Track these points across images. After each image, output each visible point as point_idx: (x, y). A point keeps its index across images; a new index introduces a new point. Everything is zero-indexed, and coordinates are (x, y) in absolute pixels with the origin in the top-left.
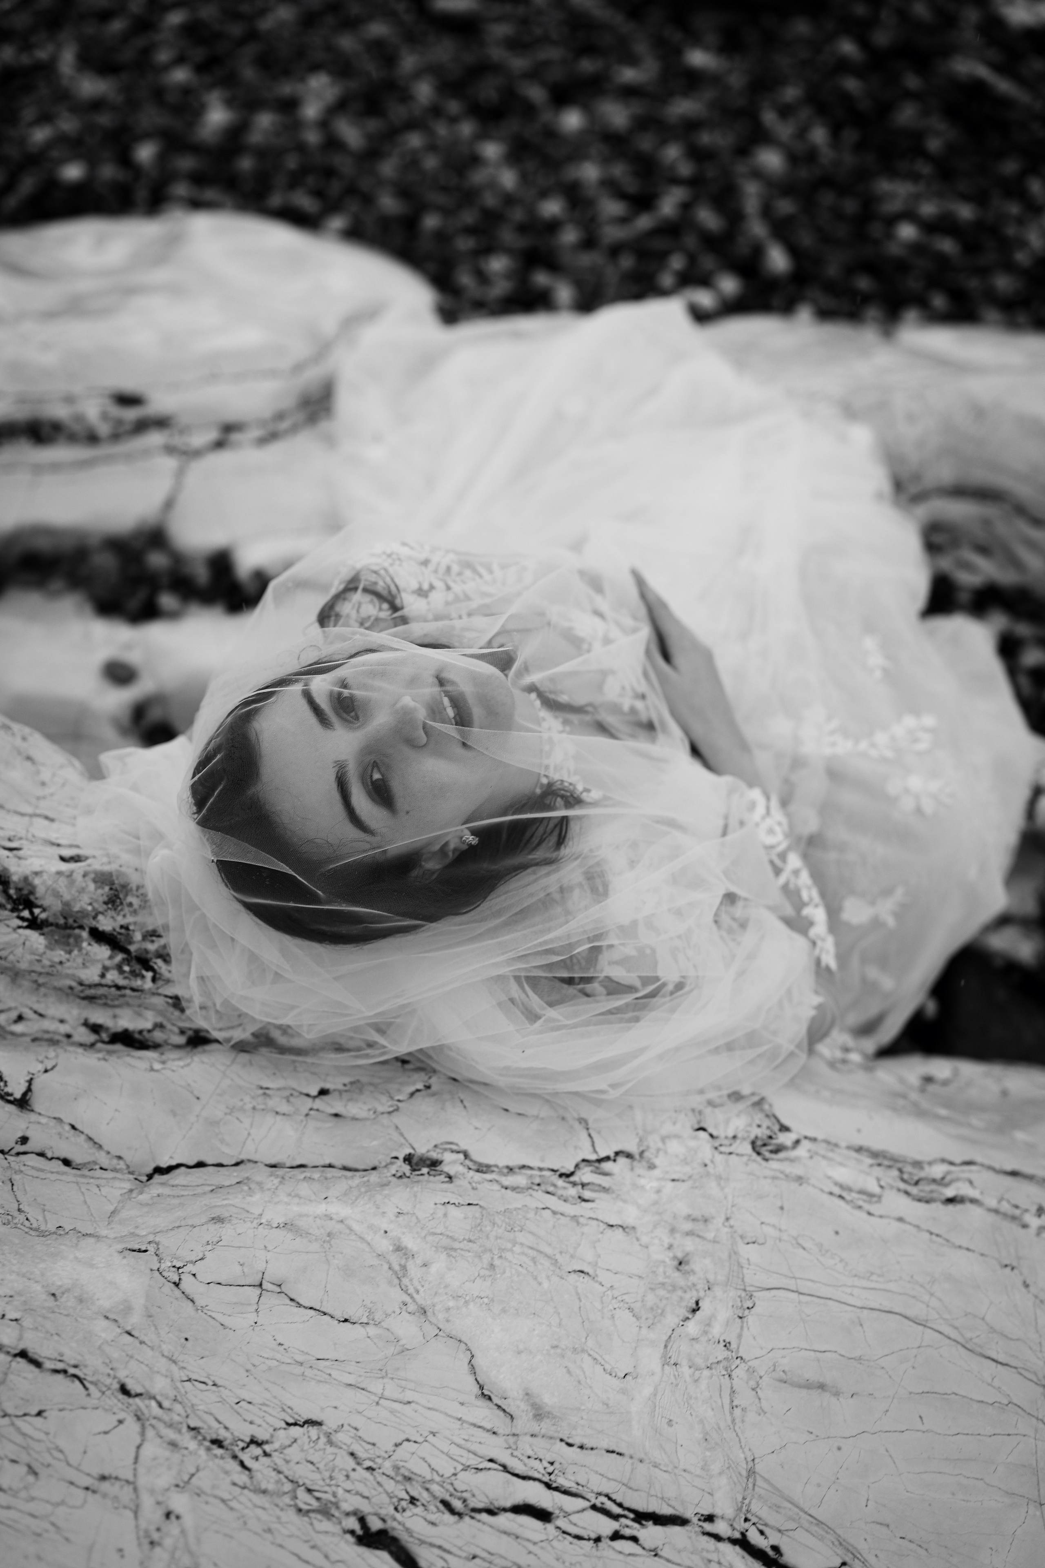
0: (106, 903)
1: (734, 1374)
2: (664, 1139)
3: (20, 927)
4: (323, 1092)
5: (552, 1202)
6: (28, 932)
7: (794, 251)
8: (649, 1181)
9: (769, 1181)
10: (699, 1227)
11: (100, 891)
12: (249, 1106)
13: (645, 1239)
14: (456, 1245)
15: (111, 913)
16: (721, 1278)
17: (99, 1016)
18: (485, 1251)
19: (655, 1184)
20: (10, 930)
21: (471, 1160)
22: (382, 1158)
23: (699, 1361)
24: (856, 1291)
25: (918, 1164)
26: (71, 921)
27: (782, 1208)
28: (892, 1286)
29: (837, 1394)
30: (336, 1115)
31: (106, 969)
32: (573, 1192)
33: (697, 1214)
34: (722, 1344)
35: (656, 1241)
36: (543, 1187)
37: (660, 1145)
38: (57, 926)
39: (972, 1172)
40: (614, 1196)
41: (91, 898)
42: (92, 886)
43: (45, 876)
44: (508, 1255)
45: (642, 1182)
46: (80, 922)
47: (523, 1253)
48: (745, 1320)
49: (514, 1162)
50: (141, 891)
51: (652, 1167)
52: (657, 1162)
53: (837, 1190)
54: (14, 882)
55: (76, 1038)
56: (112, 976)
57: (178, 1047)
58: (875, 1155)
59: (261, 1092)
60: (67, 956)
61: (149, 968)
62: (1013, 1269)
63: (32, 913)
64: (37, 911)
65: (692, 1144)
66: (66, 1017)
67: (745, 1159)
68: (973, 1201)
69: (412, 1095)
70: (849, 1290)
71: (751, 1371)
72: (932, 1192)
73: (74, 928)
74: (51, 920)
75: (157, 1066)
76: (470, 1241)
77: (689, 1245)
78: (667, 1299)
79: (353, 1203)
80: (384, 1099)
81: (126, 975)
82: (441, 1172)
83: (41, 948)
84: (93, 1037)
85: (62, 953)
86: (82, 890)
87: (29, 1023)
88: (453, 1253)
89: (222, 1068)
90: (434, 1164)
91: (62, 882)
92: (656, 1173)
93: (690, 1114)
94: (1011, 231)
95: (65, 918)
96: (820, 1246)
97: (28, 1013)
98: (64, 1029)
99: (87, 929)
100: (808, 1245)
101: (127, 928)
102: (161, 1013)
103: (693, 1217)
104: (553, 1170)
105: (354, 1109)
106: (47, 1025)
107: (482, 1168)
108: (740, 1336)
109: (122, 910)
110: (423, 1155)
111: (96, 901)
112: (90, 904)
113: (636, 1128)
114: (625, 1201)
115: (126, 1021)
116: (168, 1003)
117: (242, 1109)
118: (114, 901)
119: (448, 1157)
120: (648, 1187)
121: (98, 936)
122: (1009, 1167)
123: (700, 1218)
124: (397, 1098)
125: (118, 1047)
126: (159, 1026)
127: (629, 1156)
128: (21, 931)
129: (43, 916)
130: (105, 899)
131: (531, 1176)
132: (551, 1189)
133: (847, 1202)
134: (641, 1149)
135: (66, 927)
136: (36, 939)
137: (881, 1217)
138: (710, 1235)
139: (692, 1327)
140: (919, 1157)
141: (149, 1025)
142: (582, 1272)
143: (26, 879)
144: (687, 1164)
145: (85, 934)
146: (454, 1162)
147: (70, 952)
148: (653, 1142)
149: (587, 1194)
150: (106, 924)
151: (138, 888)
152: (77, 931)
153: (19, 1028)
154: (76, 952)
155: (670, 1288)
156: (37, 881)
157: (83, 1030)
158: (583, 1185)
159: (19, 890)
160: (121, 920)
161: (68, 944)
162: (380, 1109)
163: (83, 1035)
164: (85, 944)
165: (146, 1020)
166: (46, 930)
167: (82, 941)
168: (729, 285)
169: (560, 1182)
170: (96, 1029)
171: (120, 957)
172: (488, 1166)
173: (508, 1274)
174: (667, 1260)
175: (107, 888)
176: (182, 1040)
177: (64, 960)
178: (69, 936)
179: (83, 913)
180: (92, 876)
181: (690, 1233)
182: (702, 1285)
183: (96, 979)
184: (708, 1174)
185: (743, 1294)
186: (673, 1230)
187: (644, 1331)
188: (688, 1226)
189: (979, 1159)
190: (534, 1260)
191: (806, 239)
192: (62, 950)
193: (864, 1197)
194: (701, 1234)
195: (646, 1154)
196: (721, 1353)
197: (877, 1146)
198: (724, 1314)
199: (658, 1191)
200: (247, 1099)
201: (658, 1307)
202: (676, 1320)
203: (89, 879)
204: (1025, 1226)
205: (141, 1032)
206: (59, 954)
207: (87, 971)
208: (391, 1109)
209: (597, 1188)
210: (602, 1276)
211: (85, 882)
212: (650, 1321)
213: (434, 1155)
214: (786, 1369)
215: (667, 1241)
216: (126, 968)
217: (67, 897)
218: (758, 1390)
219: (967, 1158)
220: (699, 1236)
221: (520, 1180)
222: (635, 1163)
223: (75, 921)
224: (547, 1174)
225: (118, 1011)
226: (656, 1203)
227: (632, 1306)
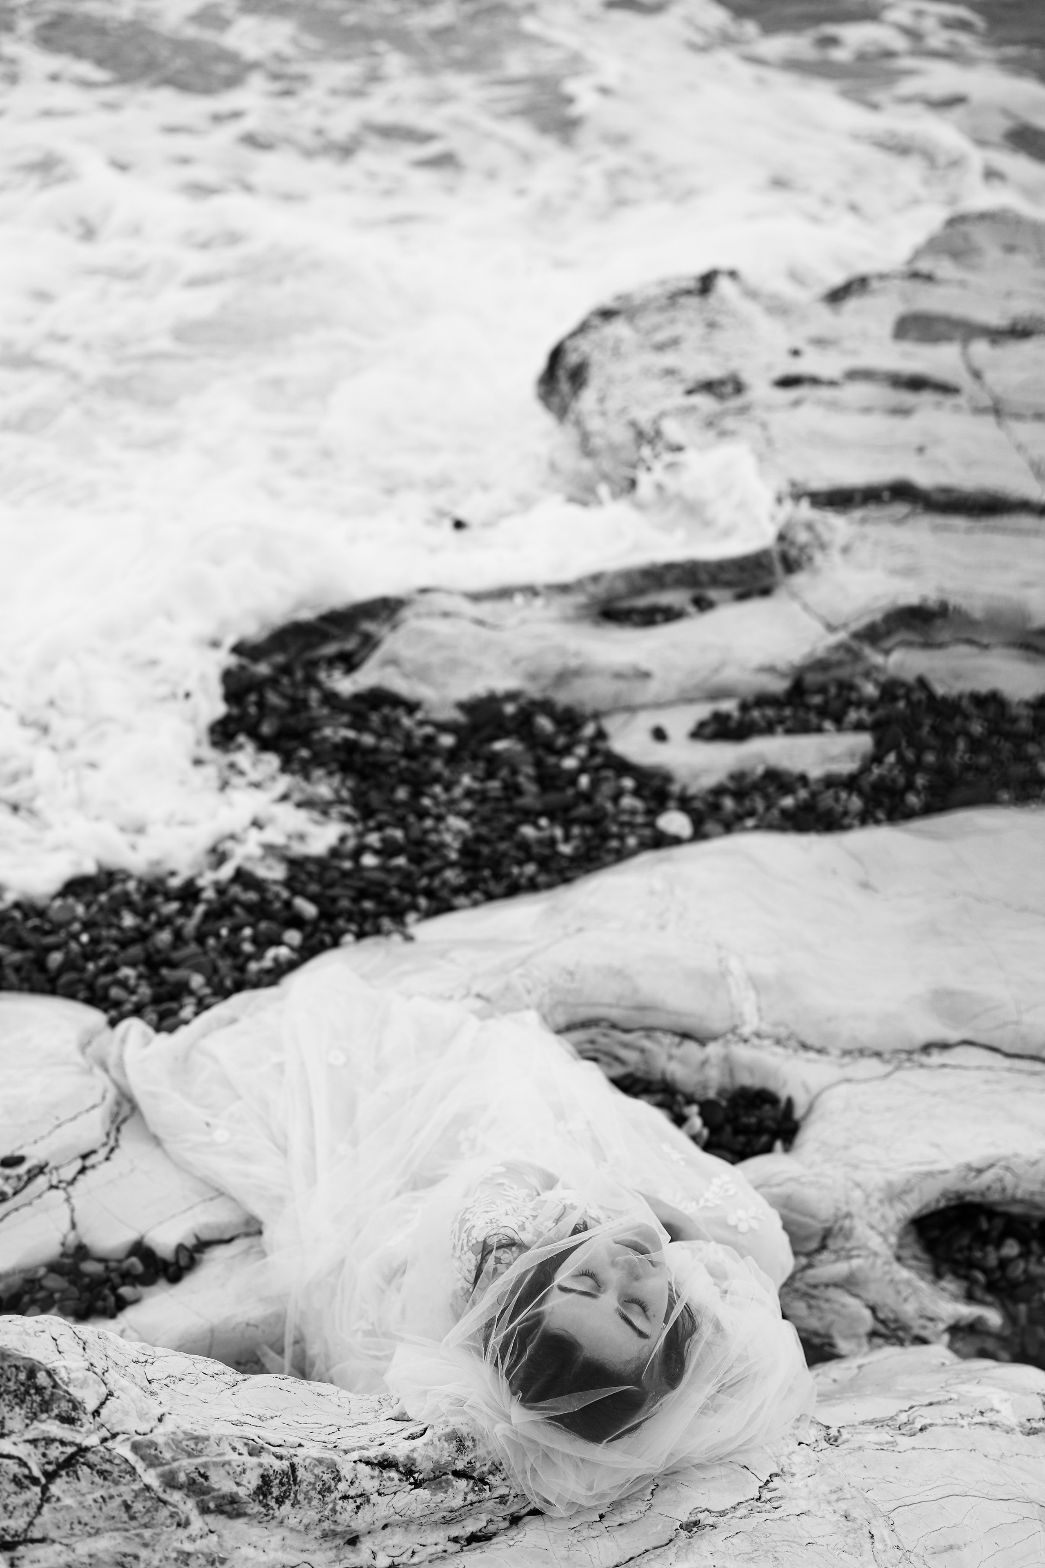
0: (457, 1452)
1: (911, 1561)
2: (789, 1457)
3: (411, 1490)
4: (601, 1517)
5: (764, 1515)
6: (417, 1490)
7: (312, 899)
8: (798, 1482)
9: (849, 1456)
10: (840, 1494)
11: (451, 1446)
12: (575, 1541)
13: (820, 1514)
14: (753, 1556)
15: (461, 1456)
16: (871, 1515)
17: (455, 1531)
18: (767, 1552)
19: (802, 1483)
20: (406, 1494)
21: (714, 1512)
22: (671, 1534)
23: (894, 1561)
24: (928, 1493)
25: (892, 1418)
26: (437, 1473)
27: (865, 1467)
28: (938, 1483)
29: (959, 1548)
30: (620, 1525)
31: (466, 1494)
32: (768, 1506)
33: (834, 1488)
34: (896, 1548)
35: (826, 1512)
36: (755, 1510)
37: (789, 1461)
38: (429, 1480)
39: (916, 1412)
40: (788, 1499)
41: (449, 1452)
42: (446, 1444)
43: (419, 1450)
44: (778, 1549)
45: (795, 1485)
46: (444, 1471)
47: (783, 1545)
48: (895, 1531)
49: (734, 1503)
50: (470, 1436)
51: (793, 1475)
52: (793, 1471)
53: (879, 1447)
54: (400, 1462)
55: (450, 1550)
56: (471, 1497)
57: (506, 1529)
58: (872, 1422)
59: (573, 1530)
60: (445, 1495)
61: (486, 1484)
62: (974, 1450)
63: (414, 1478)
64: (416, 1475)
65: (804, 1453)
66: (438, 1540)
67: (829, 1449)
68: (931, 1425)
69: (652, 1494)
70: (924, 1494)
71: (917, 1555)
72: (911, 1429)
73: (441, 1477)
74: (426, 1477)
75: (511, 1543)
76: (756, 1551)
77: (843, 1506)
78: (857, 1537)
79: (687, 1560)
80: (640, 1503)
81: (477, 1493)
82: (705, 1526)
83: (429, 1497)
84: (457, 1547)
85: (442, 1494)
86: (442, 1450)
87: (419, 1554)
88: (754, 1560)
89: (543, 1528)
90: (696, 1523)
91: (430, 1449)
92: (797, 1476)
93: (791, 1437)
94: (433, 838)
95: (434, 1472)
96: (895, 1477)
97: (418, 1548)
98: (440, 1548)
99: (450, 1473)
100: (891, 1480)
101: (471, 1463)
102: (492, 1512)
103: (833, 1491)
104: (752, 1499)
105: (628, 1516)
106: (431, 1550)
107: (723, 1514)
108: (899, 1540)
109: (465, 1452)
110: (687, 1522)
111: (452, 1452)
112: (449, 1456)
113: (771, 1458)
114: (795, 1499)
115: (471, 1526)
116: (496, 1503)
117: (573, 1545)
118: (461, 1448)
119: (701, 1516)
120: (800, 1486)
121: (458, 1474)
122: (927, 1402)
123: (837, 1489)
124: (646, 1499)
125: (474, 1545)
126: (490, 1521)
127: (777, 1475)
128: (413, 1492)
129: (421, 1477)
130: (456, 1449)
131: (746, 1507)
132: (758, 1510)
133: (887, 1450)
134: (781, 1468)
135: (435, 1478)
136: (423, 1493)
137: (905, 1451)
138: (849, 1496)
139: (879, 1546)
140: (891, 1415)
141: (484, 1524)
142: (810, 1543)
143: (408, 1457)
144: (810, 1464)
145: (450, 1477)
146: (707, 1517)
147: (446, 1492)
148: (784, 1461)
149: (776, 1504)
150: (460, 1465)
151: (468, 1434)
152: (444, 1477)
153: (416, 1560)
154: (450, 1490)
155: (854, 1531)
156: (415, 1455)
157: (450, 1543)
158: (770, 1500)
159: (405, 1466)
160: (467, 1459)
161: (443, 1488)
162: (643, 1509)
163: (453, 1547)
164: (454, 1483)
165: (482, 1521)
166: (424, 1485)
167: (452, 1482)
168: (293, 937)
169: (759, 1504)
170: (455, 1540)
171: (472, 1482)
172: (724, 1511)
173: (785, 1559)
174: (839, 1518)
175: (454, 1442)
176: (506, 1524)
177: (443, 1499)
178: (440, 1483)
179: (448, 1464)
180: (444, 1438)
181: (838, 1500)
182: (866, 1523)
183: (462, 1503)
184: (823, 1465)
185: (885, 1518)
186: (829, 1502)
187: (860, 1558)
188: (834, 1497)
189: (914, 1403)
190: (790, 1546)
191: (314, 888)
192: (441, 1492)
193: (890, 1445)
194: (844, 1497)
195: (785, 1470)
196: (899, 1553)
197: (870, 1418)
198: (886, 1532)
199: (807, 1486)
200: (571, 1538)
201: (856, 1543)
202: (870, 1545)
203: (443, 1441)
204: (962, 1427)
205: (480, 1530)
206: (441, 1496)
207: (456, 1500)
208: (648, 1507)
209: (776, 1499)
210: (820, 1541)
211: (441, 1443)
212: (858, 1552)
213: (693, 1519)
214: (932, 1546)
215: (830, 1509)
216: (476, 1489)
217: (436, 1457)
218: (926, 1563)
219: (909, 1405)
220: (844, 1499)
221: (741, 1511)
222: (783, 1477)
223: (440, 1472)
224: (751, 1502)
225: (464, 1523)
226: (810, 1493)
227: (844, 1549)
